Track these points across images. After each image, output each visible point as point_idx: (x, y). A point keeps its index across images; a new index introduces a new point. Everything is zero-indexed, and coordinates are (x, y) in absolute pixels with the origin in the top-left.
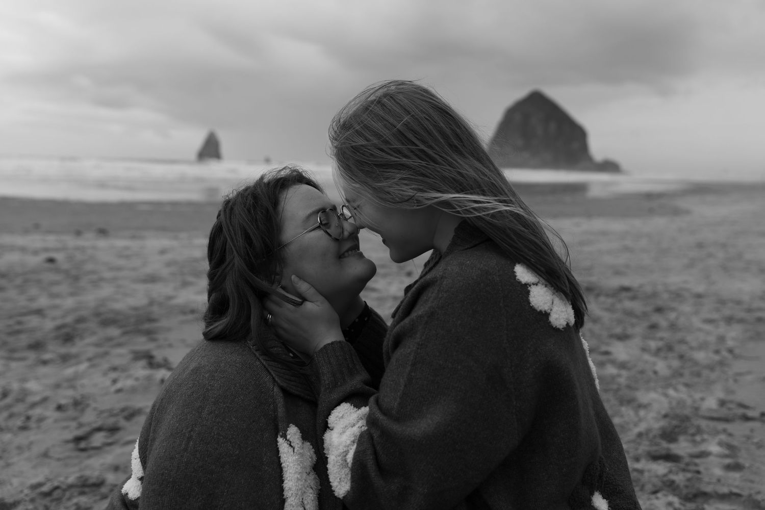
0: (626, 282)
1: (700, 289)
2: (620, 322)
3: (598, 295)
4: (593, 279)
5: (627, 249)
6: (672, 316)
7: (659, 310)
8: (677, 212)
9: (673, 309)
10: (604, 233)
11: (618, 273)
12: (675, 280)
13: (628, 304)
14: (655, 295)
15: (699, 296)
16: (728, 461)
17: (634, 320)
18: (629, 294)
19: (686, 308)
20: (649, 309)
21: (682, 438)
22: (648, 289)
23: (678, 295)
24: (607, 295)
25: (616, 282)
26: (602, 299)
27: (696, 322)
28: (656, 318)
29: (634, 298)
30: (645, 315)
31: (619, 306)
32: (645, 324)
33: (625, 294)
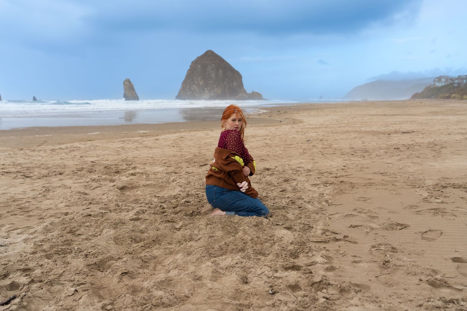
1: (309, 167)
6: (294, 183)
7: (286, 181)
8: (295, 122)
12: (295, 162)
13: (268, 178)
15: (309, 171)
16: (327, 266)
18: (270, 173)
21: (301, 255)
23: (296, 171)
27: (308, 186)
28: (285, 186)
31: (263, 180)
33: (267, 172)
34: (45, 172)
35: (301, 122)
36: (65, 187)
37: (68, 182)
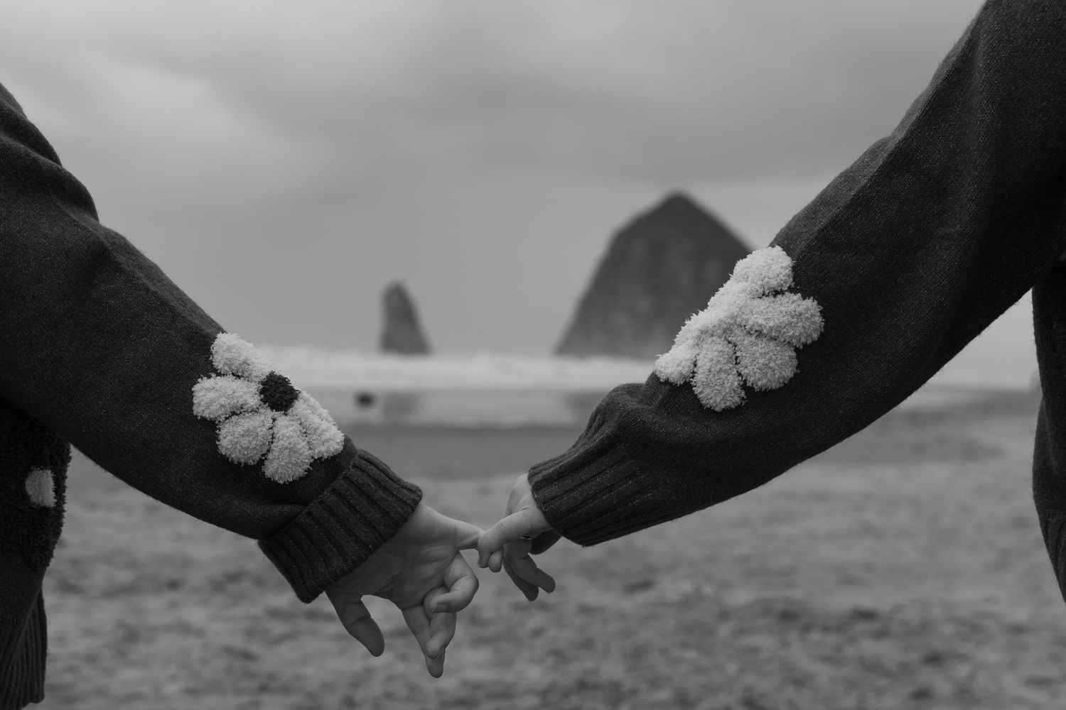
0: (865, 600)
1: (1021, 614)
2: (851, 685)
3: (806, 629)
4: (797, 594)
5: (868, 530)
6: (962, 671)
7: (934, 659)
8: (971, 452)
9: (963, 658)
10: (821, 497)
11: (848, 580)
12: (967, 596)
13: (870, 648)
14: (925, 627)
15: (1018, 629)
17: (882, 682)
18: (873, 626)
19: (991, 655)
20: (913, 657)
22: (912, 615)
23: (973, 628)
24: (826, 629)
25: (843, 601)
26: (816, 636)
27: (1011, 684)
28: (928, 676)
29: (881, 635)
30: (905, 669)
31: (850, 651)
32: (906, 689)
33: (862, 626)
34: (124, 576)
35: (995, 453)
36: (185, 629)
37: (197, 615)
